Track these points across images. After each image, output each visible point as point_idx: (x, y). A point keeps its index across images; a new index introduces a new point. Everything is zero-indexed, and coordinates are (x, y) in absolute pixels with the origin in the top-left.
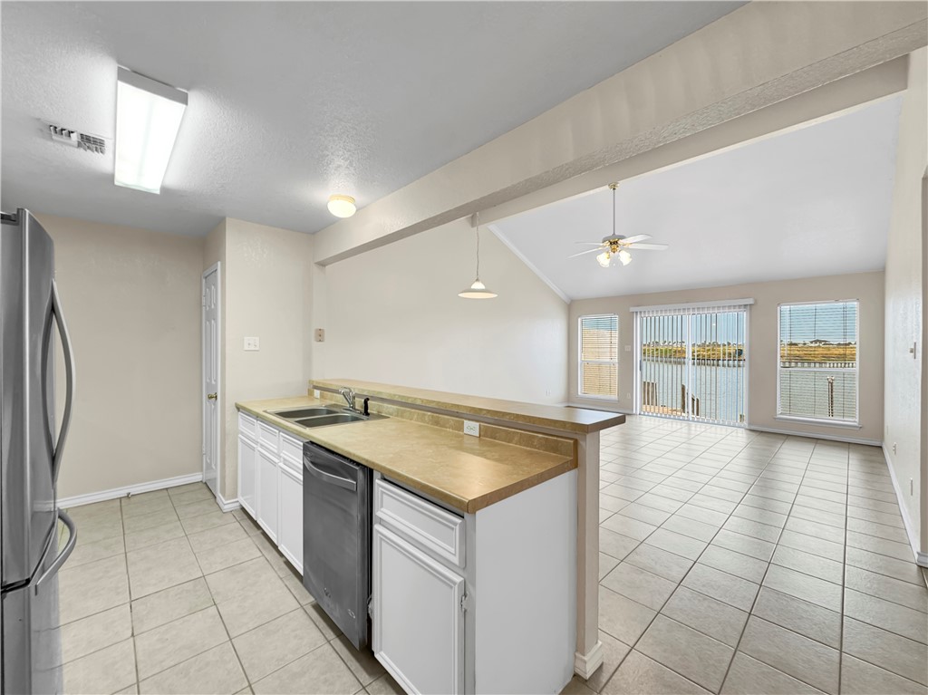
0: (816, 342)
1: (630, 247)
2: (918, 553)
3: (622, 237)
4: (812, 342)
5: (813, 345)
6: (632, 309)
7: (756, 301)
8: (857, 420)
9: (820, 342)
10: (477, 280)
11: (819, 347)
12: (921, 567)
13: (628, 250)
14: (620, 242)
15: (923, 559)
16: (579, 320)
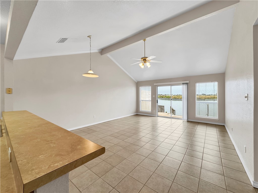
0: (203, 94)
1: (151, 61)
2: (253, 182)
3: (147, 58)
4: (202, 94)
5: (202, 95)
6: (155, 84)
7: (189, 82)
8: (218, 118)
9: (204, 94)
10: (90, 70)
11: (203, 96)
12: (255, 188)
13: (149, 62)
14: (147, 59)
15: (255, 185)
16: (140, 87)
